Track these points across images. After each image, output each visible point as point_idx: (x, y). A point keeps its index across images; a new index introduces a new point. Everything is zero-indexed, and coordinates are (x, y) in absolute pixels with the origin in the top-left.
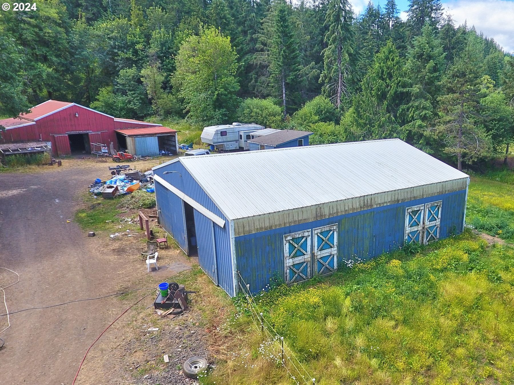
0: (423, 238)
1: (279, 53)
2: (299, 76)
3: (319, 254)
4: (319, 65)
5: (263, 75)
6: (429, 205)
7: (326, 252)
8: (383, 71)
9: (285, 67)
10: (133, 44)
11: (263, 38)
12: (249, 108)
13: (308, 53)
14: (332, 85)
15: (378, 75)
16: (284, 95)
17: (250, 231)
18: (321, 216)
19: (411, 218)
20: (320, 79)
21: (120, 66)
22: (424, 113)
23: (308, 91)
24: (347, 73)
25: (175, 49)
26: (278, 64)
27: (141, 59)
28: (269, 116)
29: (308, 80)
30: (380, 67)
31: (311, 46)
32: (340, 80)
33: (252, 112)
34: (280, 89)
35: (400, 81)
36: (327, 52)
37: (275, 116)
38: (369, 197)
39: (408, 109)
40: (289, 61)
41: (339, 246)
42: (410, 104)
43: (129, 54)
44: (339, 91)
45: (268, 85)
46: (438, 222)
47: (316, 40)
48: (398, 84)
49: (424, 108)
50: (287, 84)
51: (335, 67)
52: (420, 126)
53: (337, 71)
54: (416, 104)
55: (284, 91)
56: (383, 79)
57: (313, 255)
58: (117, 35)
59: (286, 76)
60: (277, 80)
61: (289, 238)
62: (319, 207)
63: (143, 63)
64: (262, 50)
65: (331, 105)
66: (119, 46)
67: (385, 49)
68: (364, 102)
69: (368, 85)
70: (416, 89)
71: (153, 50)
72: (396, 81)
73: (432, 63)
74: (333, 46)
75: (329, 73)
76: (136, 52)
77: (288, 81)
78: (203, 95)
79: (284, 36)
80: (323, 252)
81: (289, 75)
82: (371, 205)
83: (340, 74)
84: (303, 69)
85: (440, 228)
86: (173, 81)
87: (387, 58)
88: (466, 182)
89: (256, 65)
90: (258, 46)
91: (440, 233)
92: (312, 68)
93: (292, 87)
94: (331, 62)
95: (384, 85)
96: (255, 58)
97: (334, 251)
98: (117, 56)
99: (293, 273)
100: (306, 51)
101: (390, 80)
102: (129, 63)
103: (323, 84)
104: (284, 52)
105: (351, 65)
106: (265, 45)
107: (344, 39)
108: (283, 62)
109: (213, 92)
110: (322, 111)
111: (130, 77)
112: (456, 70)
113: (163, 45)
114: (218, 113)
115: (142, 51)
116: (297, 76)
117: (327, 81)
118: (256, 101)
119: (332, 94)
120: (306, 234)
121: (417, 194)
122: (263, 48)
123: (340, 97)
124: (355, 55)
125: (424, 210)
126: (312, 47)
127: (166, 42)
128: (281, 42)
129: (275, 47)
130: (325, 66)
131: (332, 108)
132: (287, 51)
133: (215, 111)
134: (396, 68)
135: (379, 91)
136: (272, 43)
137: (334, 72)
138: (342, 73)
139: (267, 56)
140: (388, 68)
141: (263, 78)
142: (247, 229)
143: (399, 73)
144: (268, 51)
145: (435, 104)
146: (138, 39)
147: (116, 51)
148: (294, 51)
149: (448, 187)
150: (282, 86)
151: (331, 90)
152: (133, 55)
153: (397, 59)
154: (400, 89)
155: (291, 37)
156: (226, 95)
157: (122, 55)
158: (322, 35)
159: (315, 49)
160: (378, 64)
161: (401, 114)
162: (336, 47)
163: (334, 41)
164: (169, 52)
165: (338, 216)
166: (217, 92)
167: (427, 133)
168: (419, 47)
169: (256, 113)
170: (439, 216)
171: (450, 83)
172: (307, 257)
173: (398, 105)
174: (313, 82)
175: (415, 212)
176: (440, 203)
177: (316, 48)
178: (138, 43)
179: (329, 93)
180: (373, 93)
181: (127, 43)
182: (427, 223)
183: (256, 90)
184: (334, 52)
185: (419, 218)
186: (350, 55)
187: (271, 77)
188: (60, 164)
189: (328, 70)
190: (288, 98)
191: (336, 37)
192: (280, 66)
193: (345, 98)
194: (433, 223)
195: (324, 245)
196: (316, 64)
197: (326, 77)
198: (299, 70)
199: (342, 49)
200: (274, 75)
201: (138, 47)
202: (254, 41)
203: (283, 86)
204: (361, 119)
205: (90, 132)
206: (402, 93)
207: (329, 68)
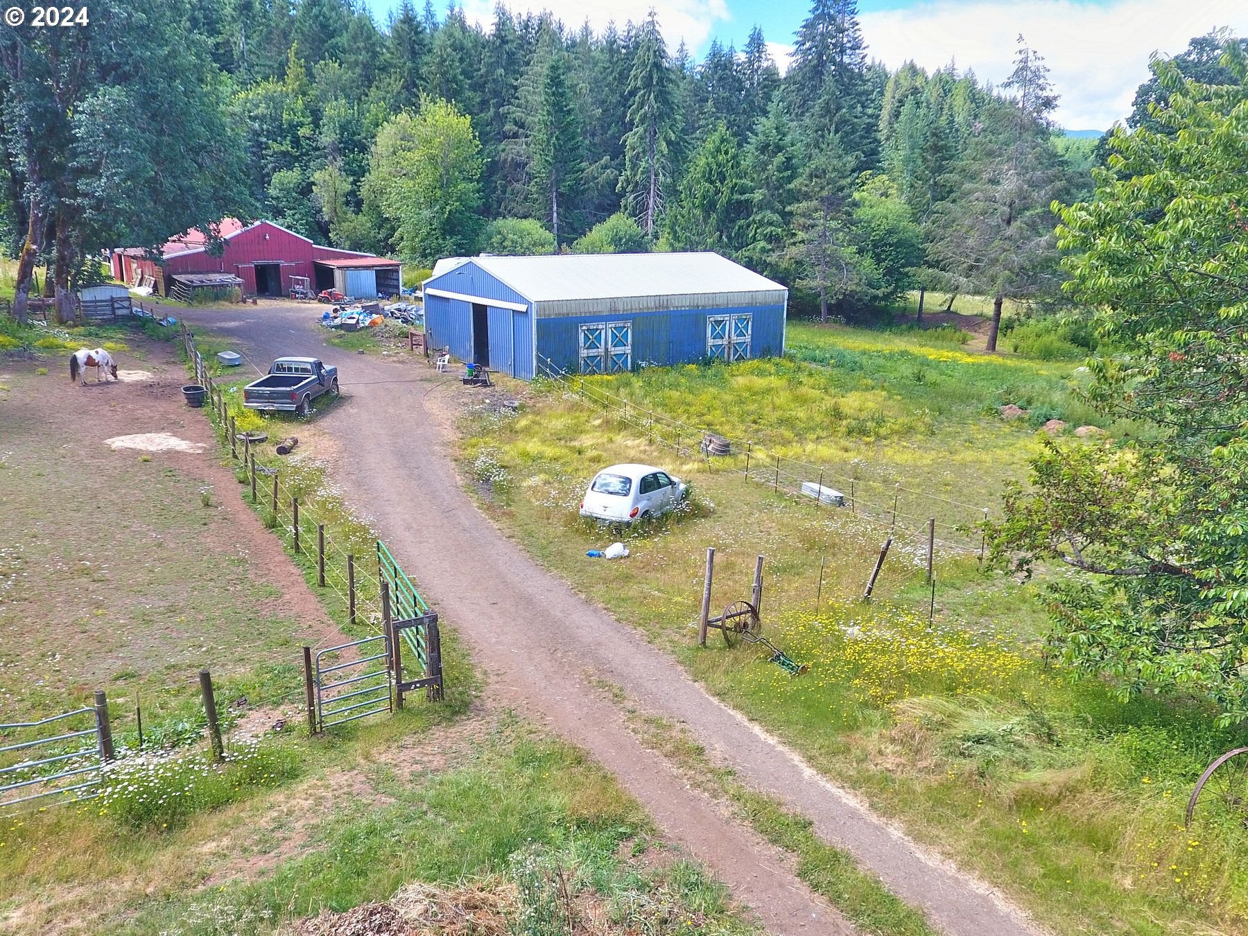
0: (729, 354)
1: (548, 141)
2: (582, 182)
3: (614, 351)
4: (617, 161)
5: (517, 181)
6: (735, 316)
7: (620, 350)
8: (711, 170)
9: (558, 165)
10: (294, 127)
11: (519, 114)
12: (500, 233)
13: (597, 140)
14: (638, 196)
15: (703, 176)
16: (555, 215)
17: (549, 315)
18: (615, 310)
19: (714, 329)
20: (619, 185)
21: (270, 166)
22: (768, 230)
23: (596, 209)
24: (664, 175)
25: (363, 135)
26: (546, 161)
27: (306, 154)
28: (533, 245)
29: (598, 189)
30: (708, 164)
31: (602, 126)
32: (652, 186)
33: (505, 239)
34: (548, 203)
35: (736, 184)
36: (631, 139)
37: (543, 246)
38: (665, 298)
39: (748, 226)
40: (566, 154)
41: (633, 346)
42: (751, 219)
43: (287, 146)
44: (651, 206)
45: (526, 199)
46: (748, 339)
47: (613, 115)
48: (733, 188)
49: (771, 224)
50: (560, 195)
51: (643, 164)
52: (763, 250)
53: (646, 171)
54: (758, 218)
55: (555, 208)
56: (712, 182)
57: (606, 349)
58: (265, 112)
59: (558, 182)
60: (543, 190)
61: (584, 328)
62: (613, 300)
63: (309, 161)
64: (515, 136)
65: (636, 229)
66: (268, 131)
67: (716, 137)
68: (683, 217)
69: (690, 191)
70: (758, 196)
71: (327, 138)
72: (730, 185)
73: (780, 158)
74: (641, 129)
75: (635, 175)
76: (296, 142)
77: (562, 190)
78: (426, 213)
79: (556, 112)
80: (617, 348)
81: (564, 181)
82: (667, 307)
83: (653, 177)
84: (591, 169)
85: (751, 346)
86: (363, 192)
87: (718, 150)
88: (783, 295)
89: (506, 160)
90: (508, 127)
91: (751, 352)
92: (605, 167)
93: (568, 201)
94: (637, 157)
95: (712, 190)
96: (503, 150)
97: (628, 349)
98: (265, 149)
99: (587, 364)
100: (593, 135)
101: (722, 184)
102: (287, 161)
103: (623, 194)
104: (557, 139)
105: (672, 162)
106: (522, 125)
107: (660, 117)
108: (555, 157)
109: (442, 208)
110: (621, 239)
111: (292, 185)
112: (813, 166)
113: (343, 128)
114: (450, 242)
115: (309, 139)
116: (578, 181)
117: (630, 188)
118: (511, 222)
119: (638, 211)
120: (600, 327)
121: (721, 301)
122: (518, 131)
123: (652, 216)
124: (678, 144)
125: (730, 321)
126: (605, 129)
127: (349, 122)
128: (551, 121)
129: (539, 131)
130: (627, 163)
131: (637, 235)
132: (562, 137)
133: (444, 239)
134: (730, 164)
135: (704, 199)
136: (535, 123)
137: (643, 173)
138: (656, 175)
139: (524, 146)
140: (719, 165)
141: (518, 186)
142: (547, 312)
143: (736, 172)
144: (527, 136)
145: (787, 216)
146: (301, 119)
147: (264, 140)
148: (573, 138)
149: (760, 299)
150: (551, 199)
151: (637, 204)
152: (292, 148)
153: (732, 151)
154: (736, 196)
155: (569, 112)
156: (461, 213)
157: (276, 147)
158: (624, 106)
159: (610, 132)
160: (704, 160)
161: (737, 234)
162: (645, 131)
163: (642, 121)
164: (353, 141)
165: (632, 314)
166: (448, 208)
167: (772, 258)
168: (764, 133)
169: (512, 241)
170: (750, 332)
171: (806, 186)
172: (601, 350)
173: (733, 221)
174: (607, 191)
175: (718, 323)
176: (750, 315)
177: (613, 129)
178: (302, 125)
179: (634, 209)
180: (697, 202)
181: (282, 124)
182: (733, 337)
183: (502, 206)
184: (642, 139)
185: (723, 329)
186: (669, 143)
187: (533, 183)
188: (255, 302)
189: (632, 169)
190: (561, 221)
191: (645, 114)
192: (550, 164)
193: (661, 217)
194: (741, 339)
195: (619, 342)
196: (612, 159)
197: (628, 181)
198: (583, 171)
199: (656, 133)
200: (538, 180)
201: (302, 132)
202: (501, 118)
203: (554, 200)
204: (679, 242)
205: (283, 263)
206: (739, 202)
207: (634, 166)
